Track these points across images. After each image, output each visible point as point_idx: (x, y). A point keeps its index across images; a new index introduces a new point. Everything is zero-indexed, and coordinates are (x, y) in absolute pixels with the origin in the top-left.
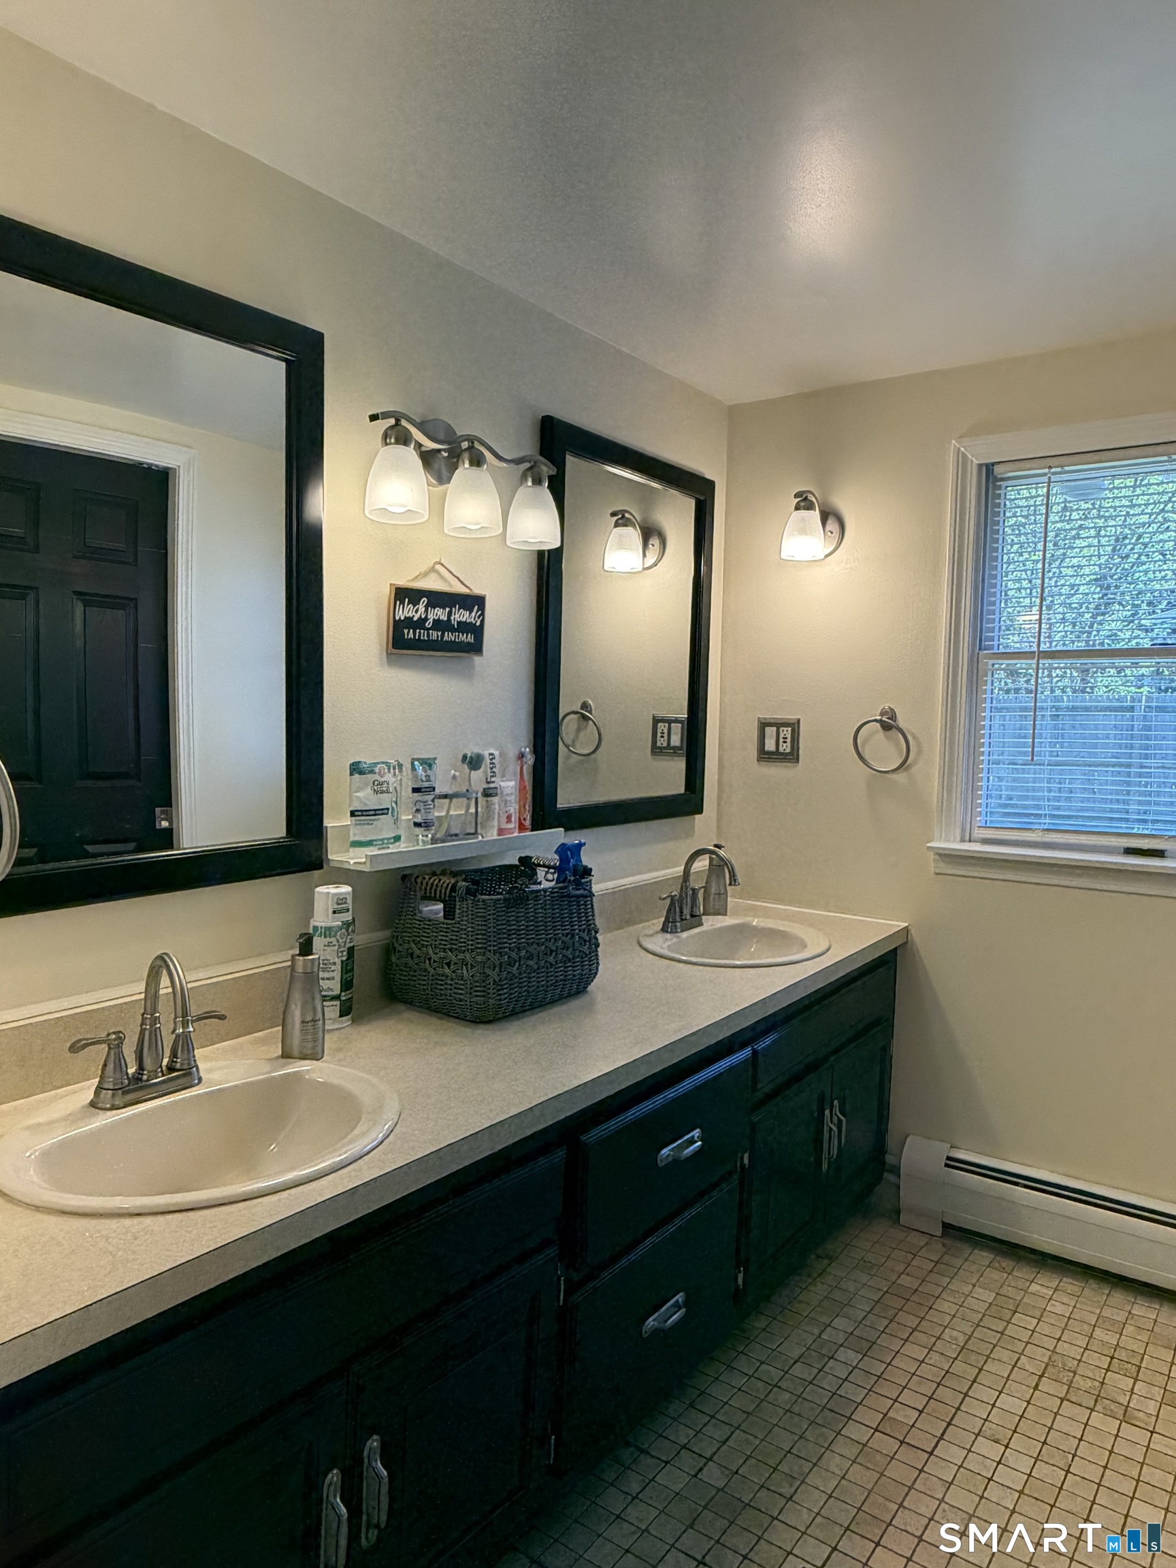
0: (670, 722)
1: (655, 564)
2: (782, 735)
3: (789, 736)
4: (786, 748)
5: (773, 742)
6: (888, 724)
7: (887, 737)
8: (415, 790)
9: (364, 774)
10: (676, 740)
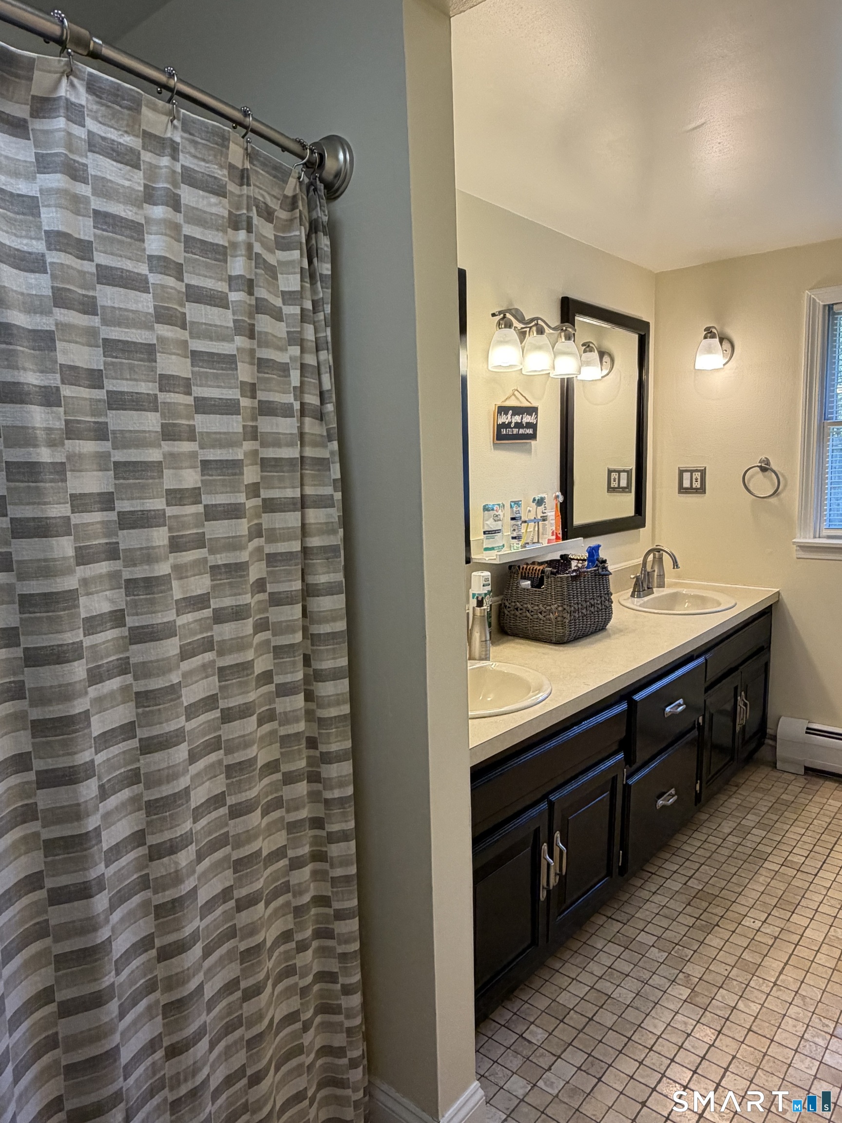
0: (619, 472)
1: (608, 374)
2: (694, 477)
3: (699, 478)
4: (697, 485)
5: (689, 482)
6: (765, 468)
7: (765, 477)
8: (513, 519)
9: (489, 511)
10: (624, 483)
